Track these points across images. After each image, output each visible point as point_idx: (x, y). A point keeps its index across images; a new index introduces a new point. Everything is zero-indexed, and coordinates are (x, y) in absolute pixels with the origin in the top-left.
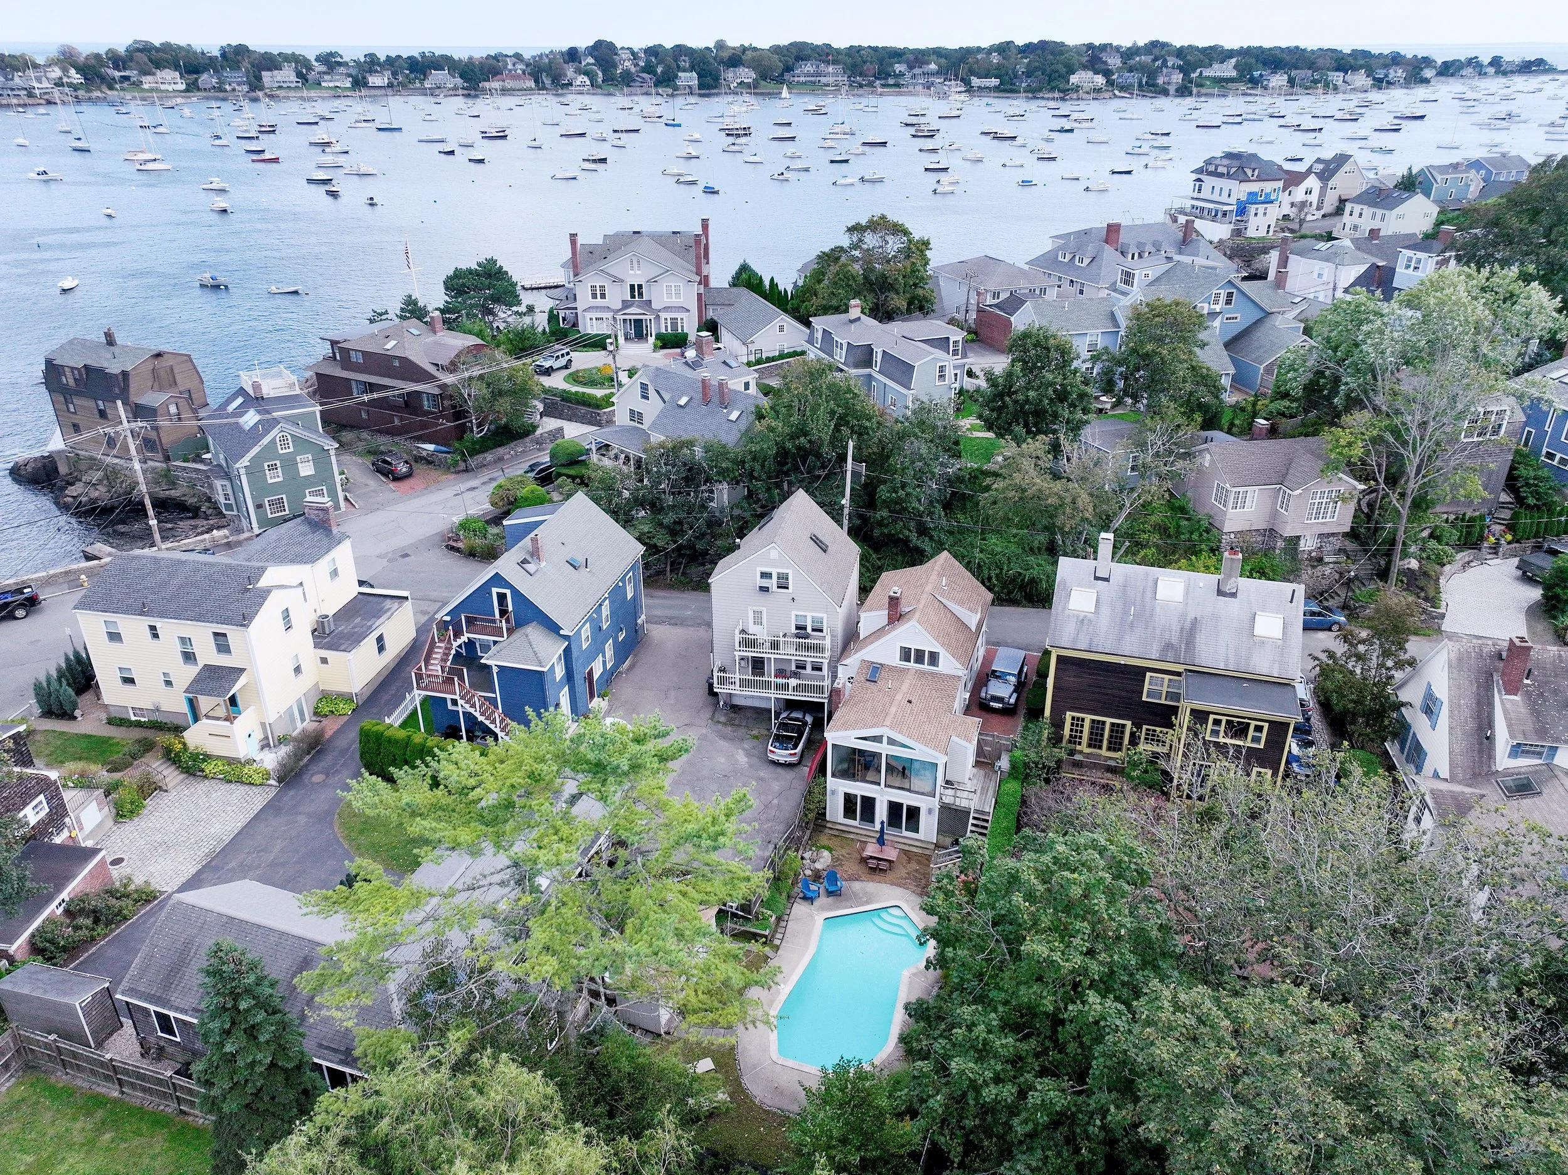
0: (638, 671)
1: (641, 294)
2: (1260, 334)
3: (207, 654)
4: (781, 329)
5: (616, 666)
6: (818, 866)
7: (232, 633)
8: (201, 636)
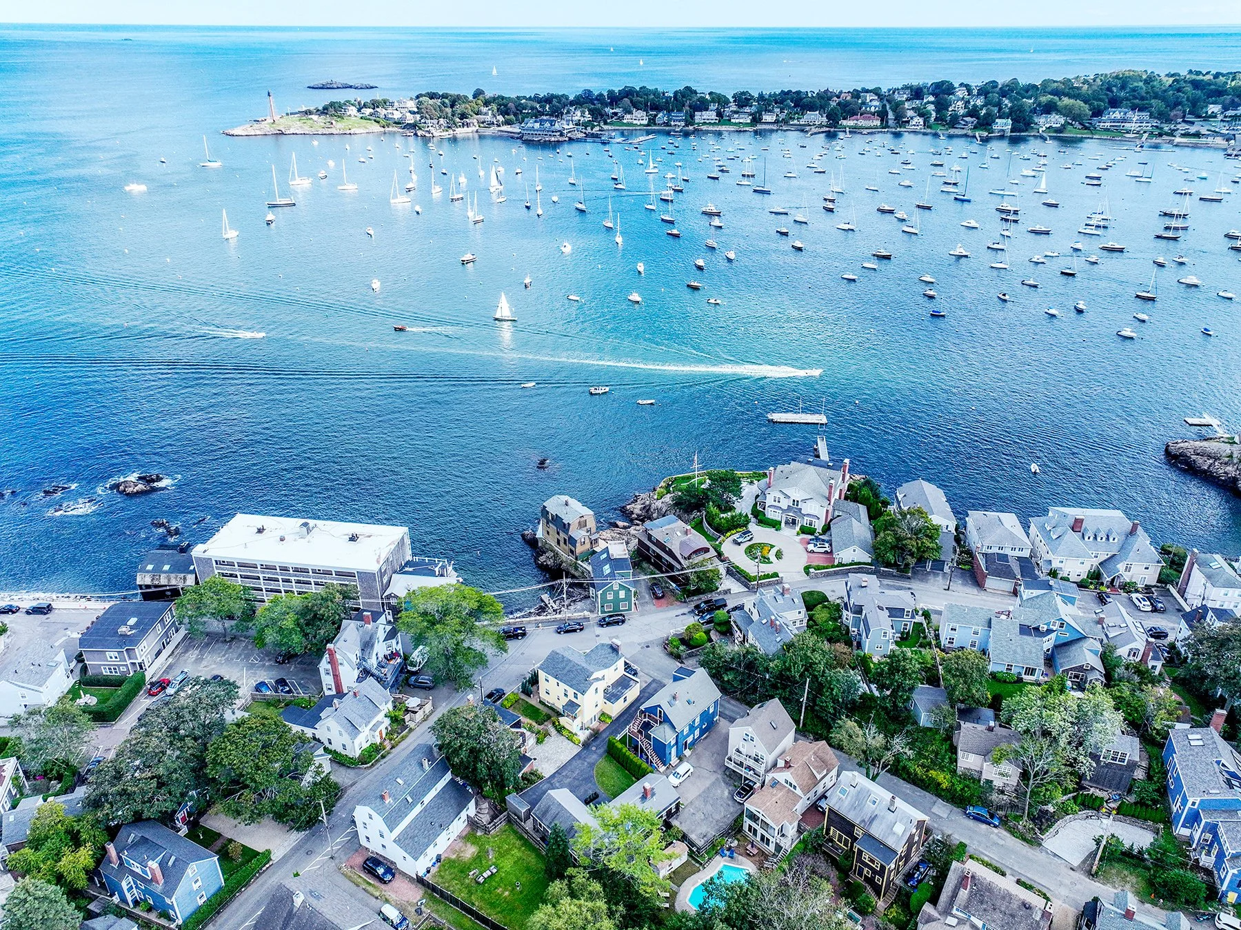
0: (708, 740)
1: (797, 505)
2: (1074, 648)
3: (571, 697)
4: (854, 551)
5: (699, 738)
6: (732, 845)
7: (579, 695)
8: (571, 692)
